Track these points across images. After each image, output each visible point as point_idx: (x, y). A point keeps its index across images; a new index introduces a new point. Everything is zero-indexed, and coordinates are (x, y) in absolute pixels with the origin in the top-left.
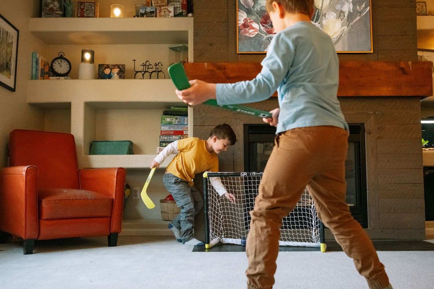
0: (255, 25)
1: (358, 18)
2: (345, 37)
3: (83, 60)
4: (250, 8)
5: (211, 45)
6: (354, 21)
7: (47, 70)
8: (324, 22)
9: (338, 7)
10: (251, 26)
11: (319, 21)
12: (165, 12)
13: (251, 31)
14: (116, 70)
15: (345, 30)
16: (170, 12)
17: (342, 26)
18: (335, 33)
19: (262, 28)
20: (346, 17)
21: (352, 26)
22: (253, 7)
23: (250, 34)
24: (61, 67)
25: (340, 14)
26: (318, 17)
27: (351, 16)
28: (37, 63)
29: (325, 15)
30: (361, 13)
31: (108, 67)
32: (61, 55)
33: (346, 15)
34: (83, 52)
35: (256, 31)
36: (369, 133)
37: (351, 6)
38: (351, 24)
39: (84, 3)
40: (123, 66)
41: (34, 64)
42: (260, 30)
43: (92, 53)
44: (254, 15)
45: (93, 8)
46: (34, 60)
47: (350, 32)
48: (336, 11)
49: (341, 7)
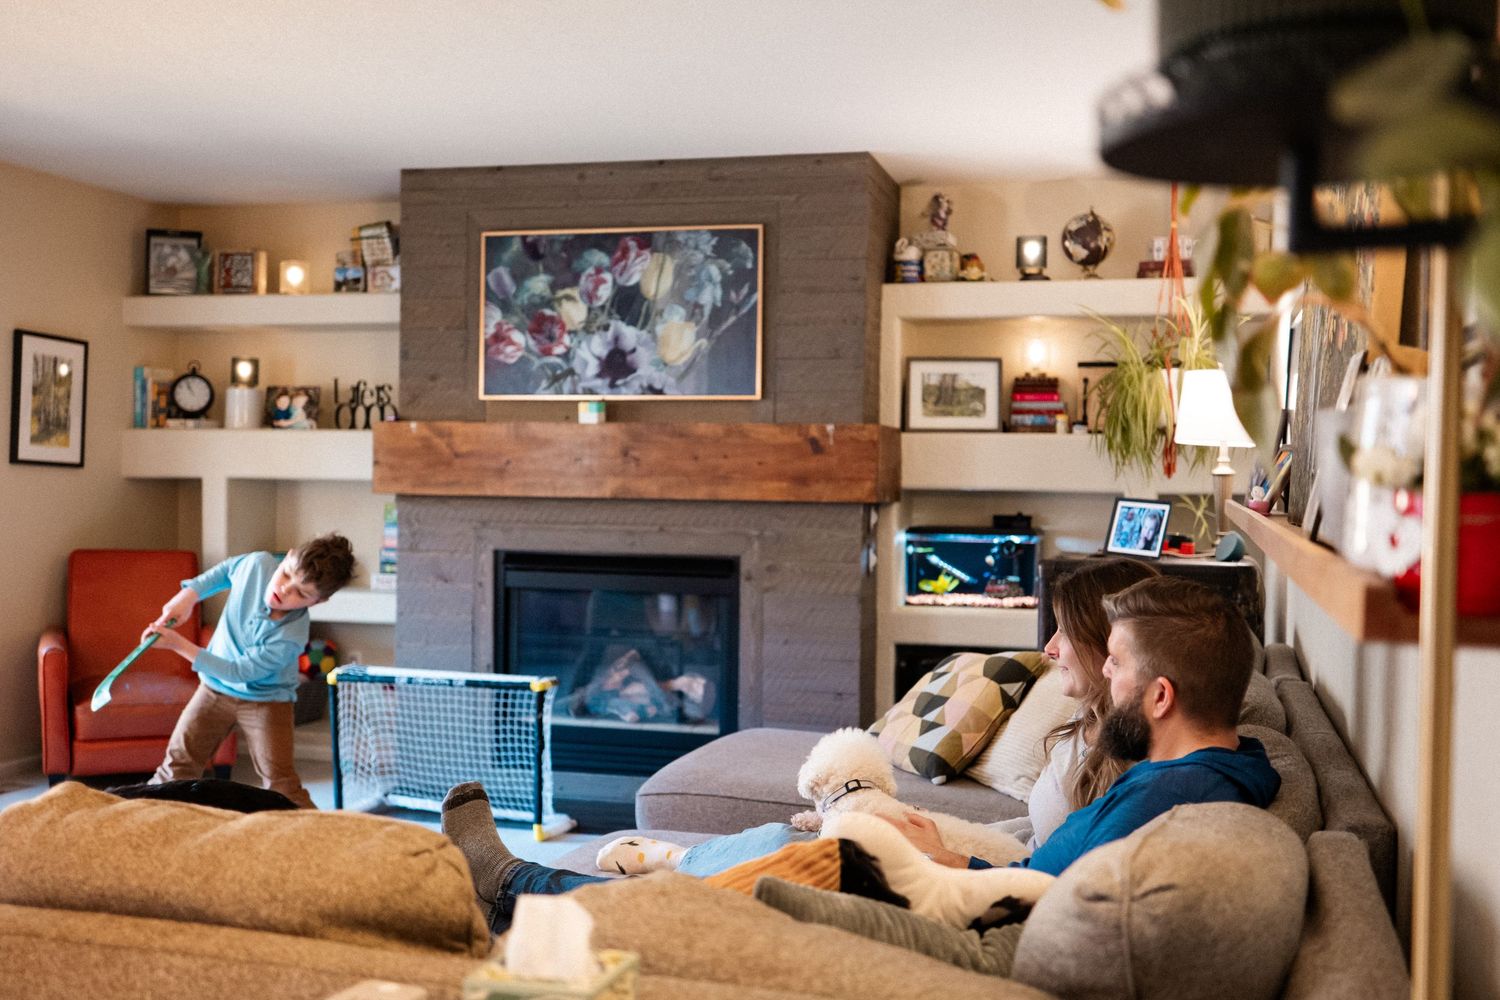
0: (518, 337)
1: (732, 319)
2: (703, 363)
3: (235, 380)
4: (508, 298)
5: (433, 378)
6: (724, 327)
7: (163, 403)
8: (660, 329)
9: (690, 295)
10: (509, 338)
11: (648, 327)
12: (382, 278)
13: (509, 349)
14: (301, 401)
15: (703, 347)
16: (392, 279)
17: (698, 336)
18: (682, 355)
19: (532, 343)
20: (706, 318)
21: (719, 338)
22: (515, 296)
23: (507, 356)
24: (192, 396)
25: (694, 310)
26: (647, 317)
27: (718, 314)
28: (144, 389)
29: (660, 313)
30: (738, 308)
31: (285, 392)
32: (194, 369)
33: (707, 311)
34: (235, 361)
35: (519, 350)
36: (749, 578)
37: (719, 293)
38: (718, 333)
39: (232, 255)
40: (317, 389)
41: (138, 392)
42: (528, 349)
43: (255, 363)
44: (516, 314)
45: (249, 266)
46: (139, 383)
47: (713, 353)
48: (684, 303)
49: (697, 295)
